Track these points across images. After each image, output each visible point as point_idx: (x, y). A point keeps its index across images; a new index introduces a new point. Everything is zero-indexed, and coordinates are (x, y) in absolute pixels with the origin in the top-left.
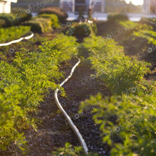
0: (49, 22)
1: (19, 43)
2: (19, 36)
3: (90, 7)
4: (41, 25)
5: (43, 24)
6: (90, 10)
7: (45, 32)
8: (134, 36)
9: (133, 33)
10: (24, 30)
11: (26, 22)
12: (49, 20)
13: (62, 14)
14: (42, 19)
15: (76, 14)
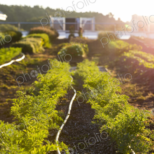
0: (41, 42)
1: (10, 66)
2: (10, 59)
3: (81, 26)
4: (32, 46)
5: (34, 45)
6: (80, 29)
7: (37, 52)
8: (125, 57)
9: (124, 53)
10: (15, 52)
11: (17, 43)
12: (41, 40)
13: (53, 33)
14: (33, 39)
15: (67, 33)
